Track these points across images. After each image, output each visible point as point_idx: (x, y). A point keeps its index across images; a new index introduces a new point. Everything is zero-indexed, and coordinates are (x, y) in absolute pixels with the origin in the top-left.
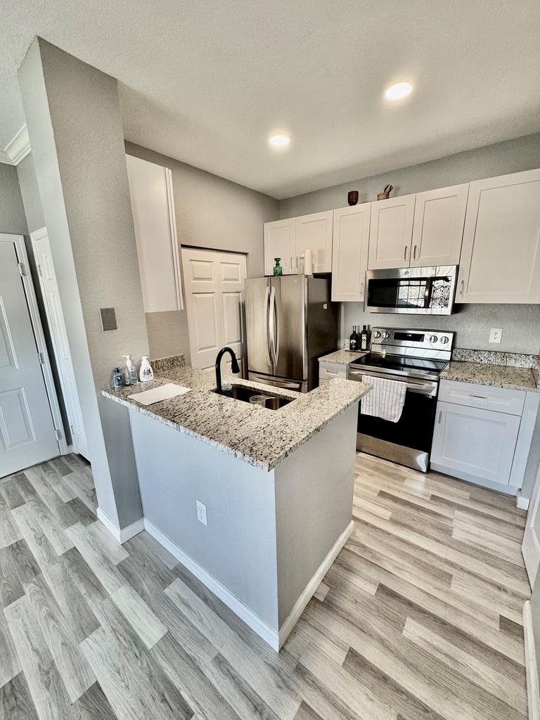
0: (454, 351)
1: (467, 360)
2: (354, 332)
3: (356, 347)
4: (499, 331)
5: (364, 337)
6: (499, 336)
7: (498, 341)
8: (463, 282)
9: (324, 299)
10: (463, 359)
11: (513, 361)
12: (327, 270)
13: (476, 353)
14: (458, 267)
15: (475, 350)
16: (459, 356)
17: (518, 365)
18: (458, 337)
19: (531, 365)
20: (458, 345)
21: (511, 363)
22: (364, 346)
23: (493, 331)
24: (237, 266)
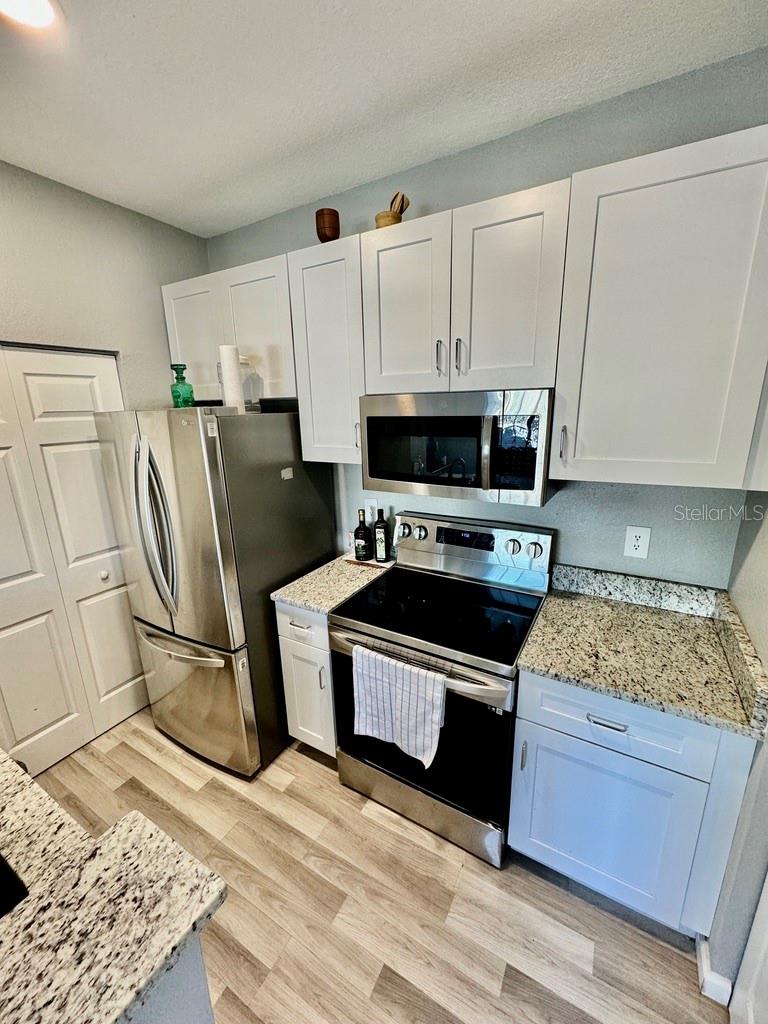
0: (555, 571)
1: (581, 591)
2: (362, 523)
3: (367, 554)
4: (645, 533)
5: (380, 535)
6: (644, 542)
7: (642, 553)
8: (564, 429)
9: (288, 455)
10: (573, 589)
11: (674, 599)
12: (286, 393)
13: (599, 577)
14: (552, 392)
15: (597, 571)
16: (566, 582)
17: (684, 609)
18: (562, 539)
19: (712, 609)
20: (563, 558)
21: (671, 603)
22: (381, 552)
23: (631, 532)
24: (90, 380)
